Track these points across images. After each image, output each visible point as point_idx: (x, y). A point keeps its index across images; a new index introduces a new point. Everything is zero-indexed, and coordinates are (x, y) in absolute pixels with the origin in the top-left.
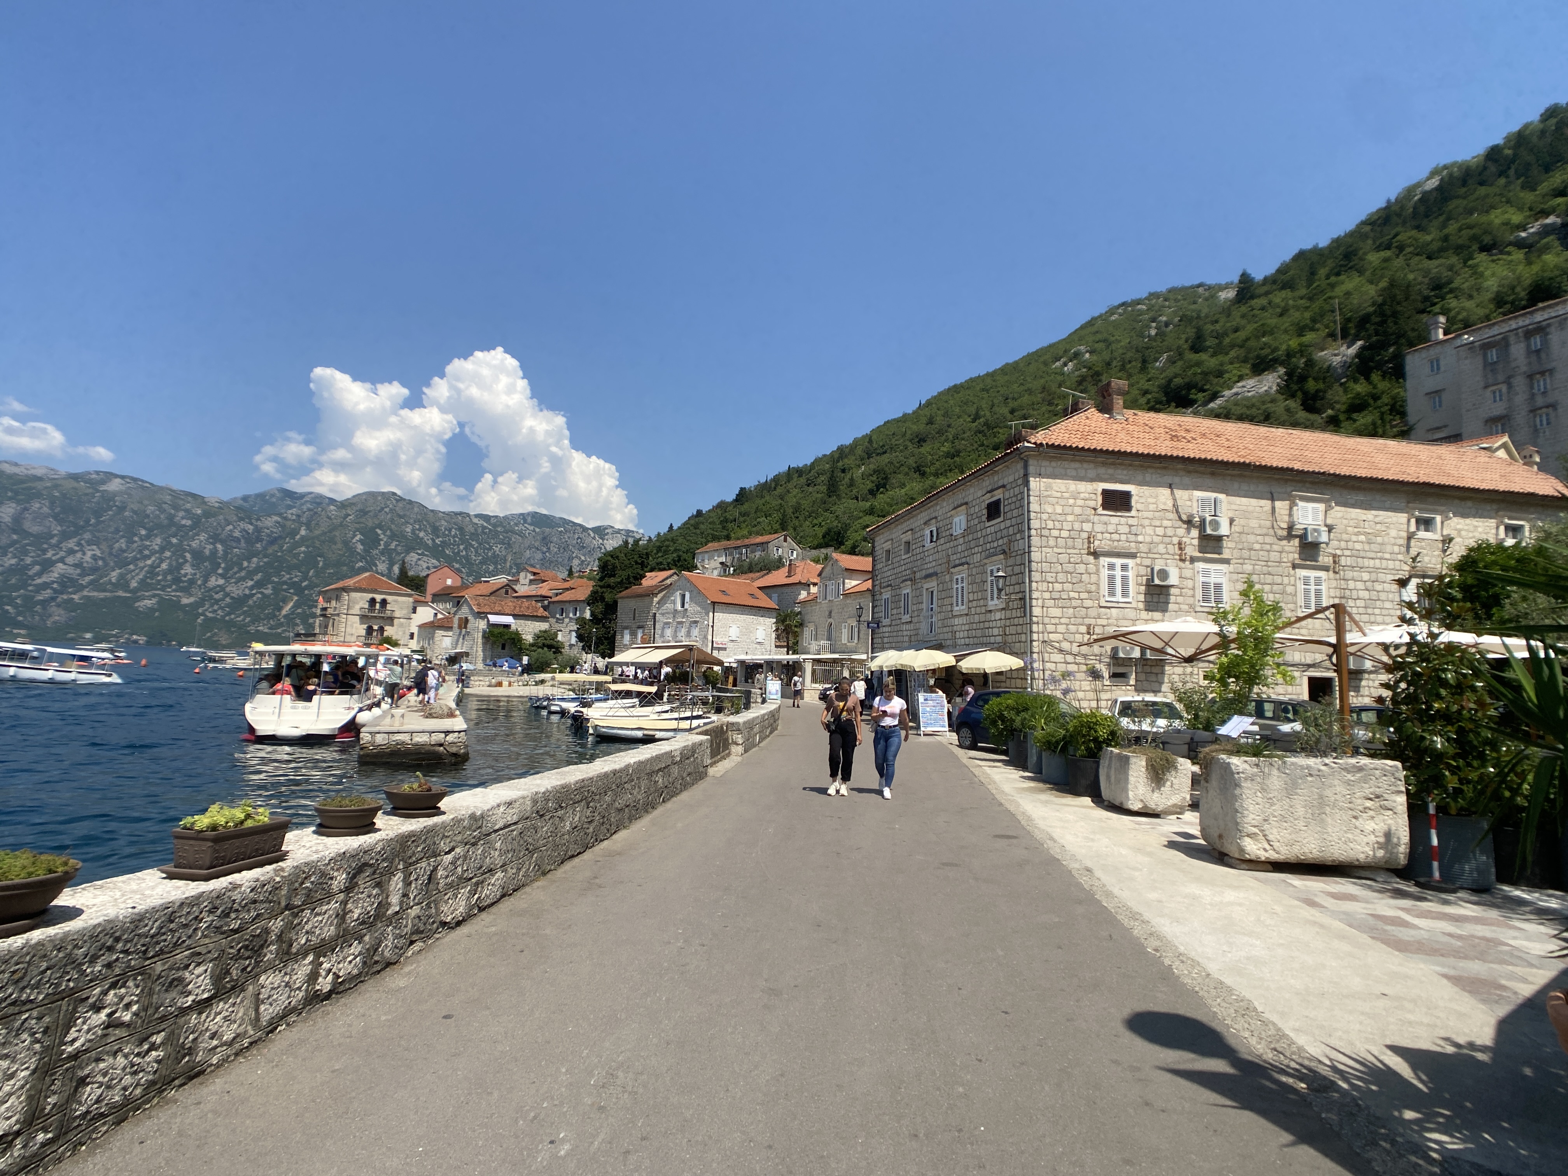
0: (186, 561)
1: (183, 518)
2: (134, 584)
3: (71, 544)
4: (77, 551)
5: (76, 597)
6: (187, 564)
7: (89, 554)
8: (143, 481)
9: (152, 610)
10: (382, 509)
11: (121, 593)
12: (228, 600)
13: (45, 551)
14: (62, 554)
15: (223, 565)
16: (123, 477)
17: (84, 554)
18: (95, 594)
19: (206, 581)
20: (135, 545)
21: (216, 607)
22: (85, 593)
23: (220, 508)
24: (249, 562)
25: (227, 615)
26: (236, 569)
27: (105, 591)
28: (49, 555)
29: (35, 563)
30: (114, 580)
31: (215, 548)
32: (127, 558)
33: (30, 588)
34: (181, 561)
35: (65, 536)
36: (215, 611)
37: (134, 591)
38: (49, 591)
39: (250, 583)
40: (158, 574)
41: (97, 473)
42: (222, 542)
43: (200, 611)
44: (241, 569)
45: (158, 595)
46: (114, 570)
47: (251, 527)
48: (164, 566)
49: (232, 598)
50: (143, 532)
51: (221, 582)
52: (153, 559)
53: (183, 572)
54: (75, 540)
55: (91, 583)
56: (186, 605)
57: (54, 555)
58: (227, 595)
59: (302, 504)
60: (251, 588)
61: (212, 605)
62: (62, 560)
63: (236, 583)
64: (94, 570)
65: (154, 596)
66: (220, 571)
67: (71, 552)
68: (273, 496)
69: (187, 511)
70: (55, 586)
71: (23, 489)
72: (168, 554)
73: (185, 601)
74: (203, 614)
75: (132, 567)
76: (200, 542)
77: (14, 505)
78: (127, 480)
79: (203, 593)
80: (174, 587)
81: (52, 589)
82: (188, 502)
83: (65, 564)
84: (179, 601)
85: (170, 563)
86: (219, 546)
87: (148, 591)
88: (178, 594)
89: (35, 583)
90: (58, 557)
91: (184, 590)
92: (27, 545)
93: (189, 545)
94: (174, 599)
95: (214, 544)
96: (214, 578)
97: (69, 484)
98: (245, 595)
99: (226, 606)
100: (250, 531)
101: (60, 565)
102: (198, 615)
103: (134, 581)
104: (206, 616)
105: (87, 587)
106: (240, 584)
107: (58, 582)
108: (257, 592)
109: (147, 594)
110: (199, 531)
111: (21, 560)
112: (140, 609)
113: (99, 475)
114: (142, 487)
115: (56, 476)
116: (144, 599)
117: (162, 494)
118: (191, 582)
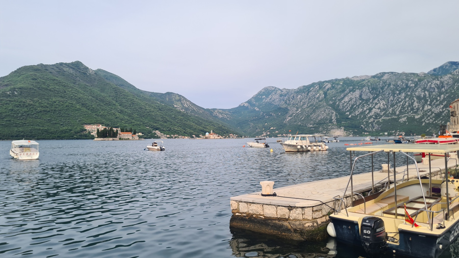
0: (415, 101)
1: (411, 84)
2: (397, 113)
3: (376, 101)
4: (378, 103)
5: (380, 120)
7: (382, 104)
9: (405, 122)
11: (394, 117)
12: (433, 114)
13: (369, 105)
14: (374, 105)
15: (429, 100)
16: (388, 73)
17: (380, 104)
18: (386, 118)
19: (423, 108)
20: (396, 98)
21: (429, 118)
22: (383, 118)
23: (425, 76)
24: (440, 97)
25: (434, 121)
26: (435, 101)
27: (388, 116)
28: (370, 106)
29: (367, 110)
30: (391, 112)
31: (425, 94)
32: (394, 103)
33: (367, 118)
34: (413, 101)
35: (374, 99)
36: (429, 120)
37: (398, 115)
38: (372, 119)
39: (442, 106)
40: (405, 108)
41: (380, 73)
42: (428, 91)
43: (423, 120)
44: (437, 101)
45: (407, 116)
46: (390, 109)
48: (407, 104)
49: (435, 114)
50: (398, 92)
51: (429, 107)
52: (403, 102)
53: (414, 105)
54: (377, 99)
55: (383, 114)
56: (417, 119)
57: (372, 106)
58: (432, 113)
60: (443, 108)
61: (427, 118)
63: (436, 107)
64: (384, 109)
65: (405, 116)
66: (428, 103)
67: (376, 104)
68: (446, 66)
69: (412, 80)
70: (374, 116)
71: (360, 85)
72: (407, 99)
73: (417, 117)
75: (396, 106)
76: (419, 92)
77: (359, 91)
78: (390, 74)
79: (423, 113)
80: (412, 112)
81: (373, 118)
82: (412, 77)
83: (375, 108)
84: (414, 117)
85: (409, 102)
86: (426, 92)
87: (403, 115)
88: (414, 114)
89: (368, 116)
90: (373, 106)
91: (416, 113)
92: (364, 103)
93: (415, 94)
94: (412, 117)
95: (424, 92)
96: (427, 106)
97: (372, 80)
98: (440, 112)
99: (433, 117)
100: (439, 84)
101: (374, 109)
102: (422, 122)
103: (397, 112)
104: (426, 122)
105: (383, 116)
106: (437, 107)
107: (374, 115)
108: (445, 110)
109: (402, 116)
110: (418, 88)
111: (363, 109)
112: (401, 122)
113: (380, 74)
114: (395, 75)
115: (369, 78)
116: (402, 118)
117: (402, 76)
118: (418, 109)
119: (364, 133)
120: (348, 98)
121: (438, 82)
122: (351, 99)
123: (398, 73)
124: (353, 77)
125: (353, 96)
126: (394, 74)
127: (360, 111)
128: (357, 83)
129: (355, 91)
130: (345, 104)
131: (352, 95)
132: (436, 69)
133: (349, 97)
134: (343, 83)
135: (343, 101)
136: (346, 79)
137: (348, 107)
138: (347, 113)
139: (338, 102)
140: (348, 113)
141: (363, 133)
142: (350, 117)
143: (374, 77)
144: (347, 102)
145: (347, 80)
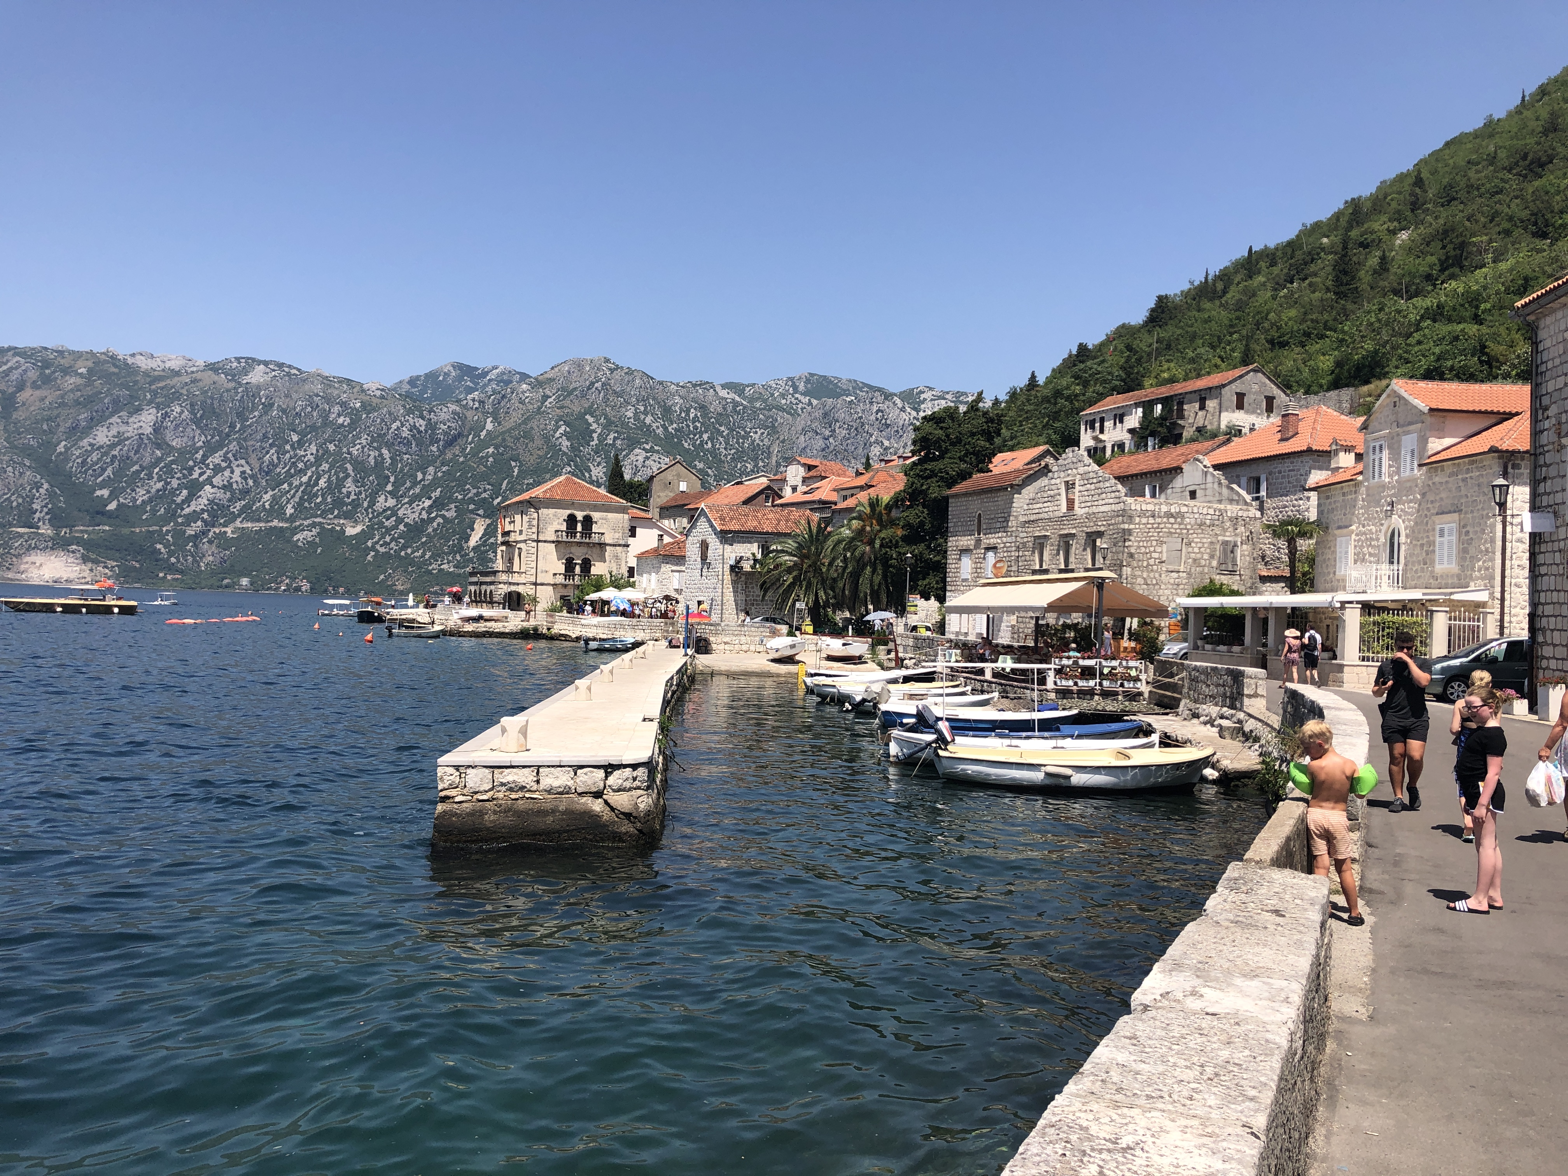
0: (348, 475)
1: (339, 415)
3: (216, 459)
4: (225, 469)
5: (229, 530)
6: (350, 480)
7: (238, 471)
8: (290, 366)
9: (312, 545)
10: (592, 384)
11: (275, 523)
12: (401, 527)
13: (191, 470)
14: (209, 473)
15: (392, 479)
16: (266, 363)
17: (232, 472)
18: (249, 525)
19: (372, 503)
20: (288, 455)
21: (388, 539)
22: (238, 523)
23: (382, 397)
24: (424, 474)
25: (401, 549)
26: (408, 484)
27: (258, 520)
28: (195, 475)
29: (180, 487)
30: (267, 507)
31: (381, 455)
32: (279, 474)
33: (180, 520)
34: (341, 475)
35: (211, 449)
36: (386, 544)
37: (292, 519)
38: (199, 523)
39: (428, 503)
40: (316, 495)
41: (238, 359)
42: (389, 446)
43: (369, 544)
44: (415, 483)
45: (319, 524)
46: (266, 493)
47: (421, 421)
48: (322, 483)
49: (407, 525)
50: (295, 438)
51: (391, 502)
52: (309, 473)
53: (344, 490)
54: (221, 453)
55: (242, 511)
56: (352, 538)
57: (201, 475)
58: (400, 521)
59: (485, 386)
60: (430, 510)
61: (383, 536)
62: (209, 481)
63: (410, 503)
64: (245, 492)
65: (314, 525)
66: (389, 487)
67: (217, 469)
68: (447, 375)
69: (343, 404)
70: (205, 516)
71: (162, 388)
72: (325, 466)
73: (351, 531)
74: (373, 548)
75: (286, 485)
76: (363, 448)
77: (154, 411)
78: (271, 367)
79: (370, 520)
80: (336, 512)
81: (203, 520)
82: (345, 392)
83: (213, 487)
84: (343, 532)
85: (329, 478)
86: (385, 451)
87: (305, 519)
88: (342, 521)
89: (184, 512)
90: (205, 477)
91: (348, 516)
92: (172, 463)
93: (349, 453)
94: (338, 528)
95: (378, 449)
96: (383, 497)
97: (209, 377)
98: (422, 520)
99: (400, 537)
100: (422, 429)
101: (208, 488)
102: (368, 550)
103: (289, 506)
104: (377, 551)
105: (239, 516)
106: (414, 505)
107: (207, 511)
108: (437, 516)
109: (306, 523)
110: (360, 432)
111: (167, 483)
112: (300, 544)
113: (239, 363)
114: (289, 374)
115: (195, 369)
116: (303, 530)
117: (312, 383)
118: (356, 504)
119: (165, 577)
120: (110, 434)
121: (421, 424)
122: (120, 439)
123: (299, 370)
124: (133, 355)
125: (130, 429)
126: (286, 369)
127: (153, 491)
128: (148, 380)
129: (138, 410)
130: (95, 456)
131: (127, 423)
132: (418, 378)
133: (114, 431)
134: (90, 371)
135: (85, 443)
136: (103, 357)
137: (104, 470)
138: (99, 493)
139: (63, 443)
140: (105, 493)
141: (161, 575)
142: (112, 506)
143: (213, 368)
144: (102, 447)
145: (108, 362)
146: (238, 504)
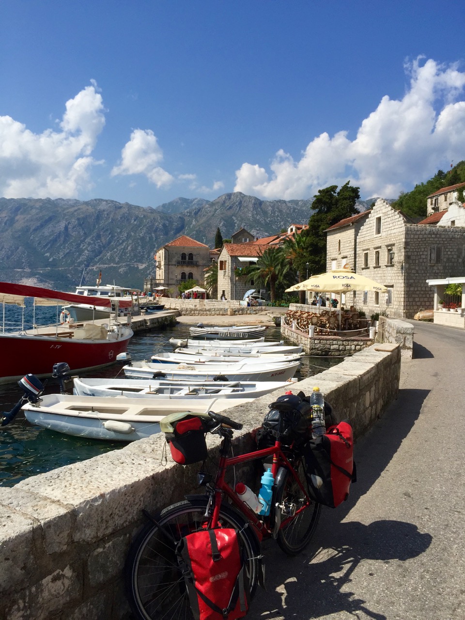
3: (89, 240)
4: (92, 244)
5: (94, 268)
6: (140, 247)
10: (235, 202)
11: (112, 265)
13: (79, 245)
14: (86, 245)
16: (106, 201)
17: (95, 245)
18: (102, 266)
19: (149, 255)
20: (116, 238)
22: (98, 265)
23: (151, 213)
29: (76, 251)
30: (109, 258)
32: (113, 245)
33: (76, 264)
34: (137, 245)
37: (118, 263)
40: (127, 253)
42: (155, 232)
46: (108, 253)
47: (167, 222)
48: (129, 248)
50: (119, 230)
53: (138, 251)
59: (192, 206)
64: (100, 253)
65: (127, 265)
67: (89, 244)
68: (177, 202)
69: (136, 216)
71: (68, 212)
72: (130, 241)
73: (141, 267)
75: (115, 250)
76: (145, 233)
77: (65, 221)
78: (109, 202)
79: (148, 262)
80: (135, 260)
81: (85, 264)
82: (137, 211)
85: (132, 246)
86: (153, 235)
87: (123, 263)
88: (137, 263)
89: (77, 261)
90: (84, 247)
91: (140, 261)
92: (72, 242)
93: (139, 236)
94: (136, 266)
95: (150, 234)
97: (84, 207)
100: (167, 225)
101: (86, 251)
102: (147, 275)
103: (117, 258)
105: (98, 262)
107: (86, 260)
110: (143, 227)
111: (71, 250)
112: (122, 273)
113: (96, 201)
115: (79, 204)
116: (123, 267)
117: (124, 208)
118: (143, 257)
120: (49, 231)
122: (53, 233)
123: (119, 203)
124: (57, 200)
125: (56, 229)
126: (114, 203)
127: (66, 253)
128: (62, 209)
129: (59, 222)
130: (44, 240)
132: (166, 204)
134: (41, 207)
135: (40, 235)
137: (47, 245)
139: (32, 236)
140: (48, 254)
142: (51, 260)
143: (87, 203)
144: (46, 236)
145: (47, 202)
146: (97, 258)
